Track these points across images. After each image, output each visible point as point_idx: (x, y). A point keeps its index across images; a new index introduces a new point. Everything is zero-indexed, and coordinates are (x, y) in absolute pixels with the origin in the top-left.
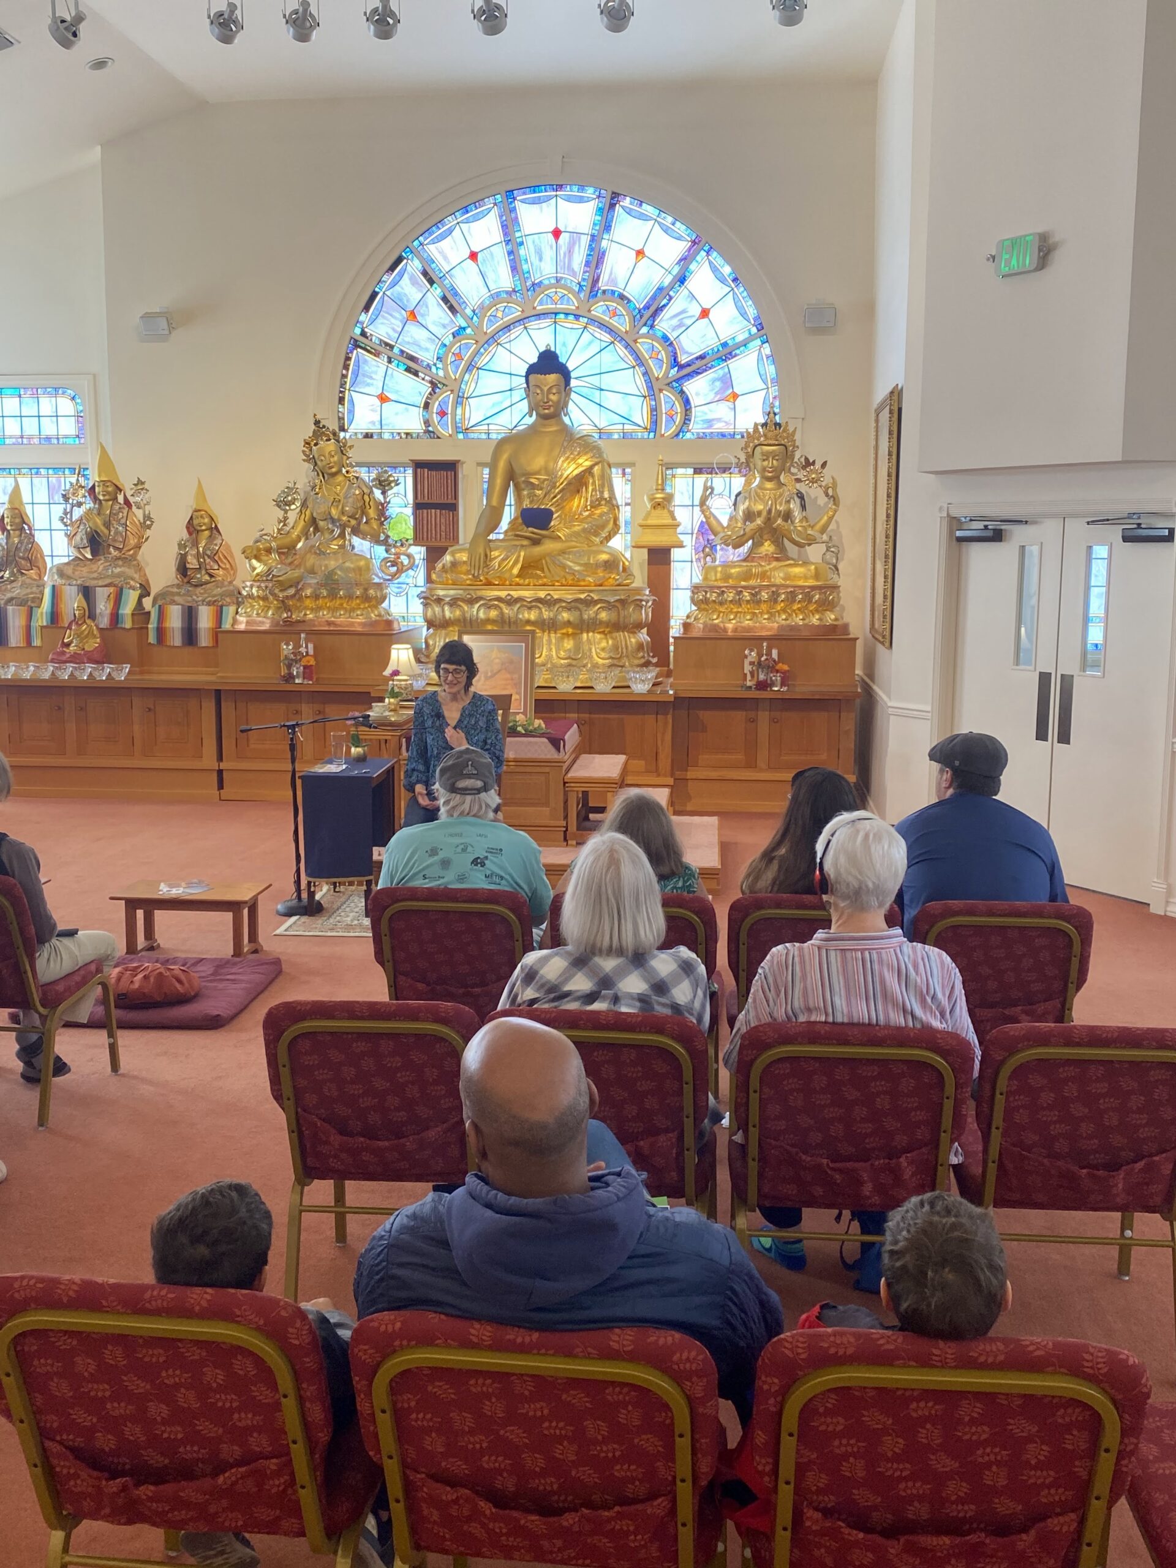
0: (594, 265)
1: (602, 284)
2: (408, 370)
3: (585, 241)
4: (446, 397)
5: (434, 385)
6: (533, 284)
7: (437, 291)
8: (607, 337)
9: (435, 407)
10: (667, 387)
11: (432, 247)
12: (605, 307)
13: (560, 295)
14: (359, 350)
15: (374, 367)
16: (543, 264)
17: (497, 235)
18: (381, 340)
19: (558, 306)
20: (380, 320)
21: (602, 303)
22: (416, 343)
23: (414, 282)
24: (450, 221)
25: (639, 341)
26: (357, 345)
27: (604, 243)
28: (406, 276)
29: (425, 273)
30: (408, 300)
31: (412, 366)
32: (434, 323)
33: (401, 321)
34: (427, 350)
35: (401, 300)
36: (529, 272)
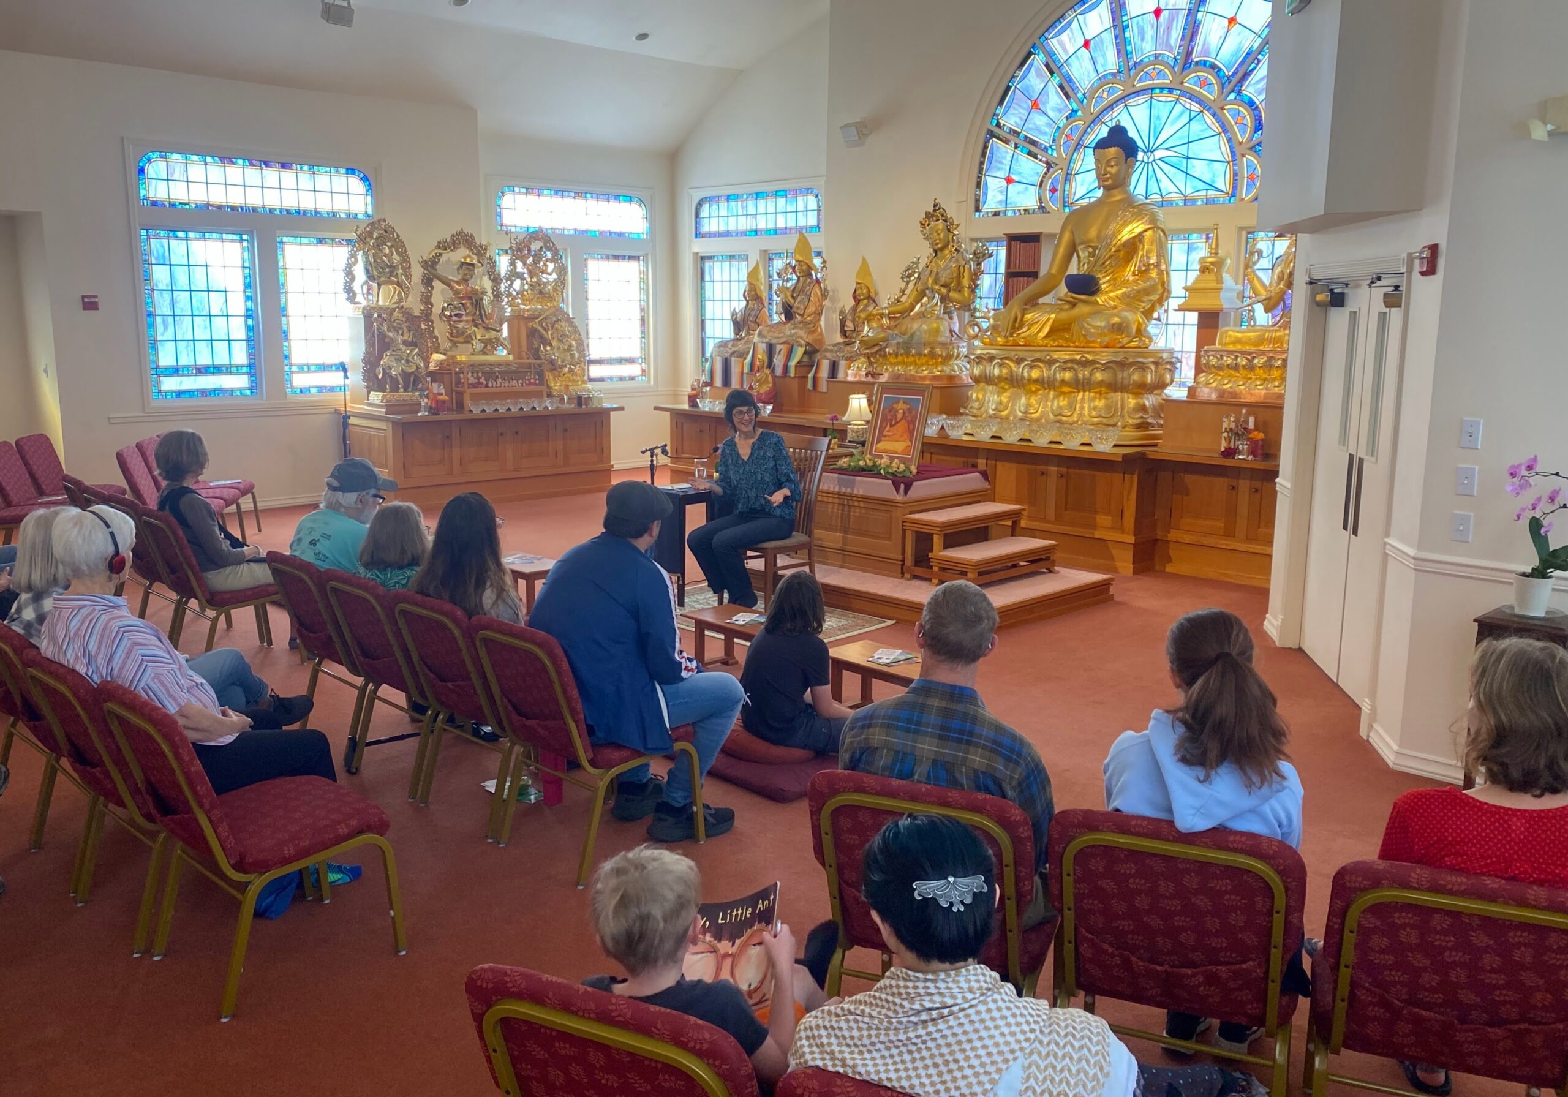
0: (1188, 38)
1: (1196, 58)
2: (1030, 153)
3: (1183, 15)
4: (1058, 174)
5: (1049, 165)
6: (1135, 63)
7: (1056, 80)
8: (1196, 107)
9: (1048, 185)
10: (1249, 151)
11: (1054, 41)
12: (1196, 78)
13: (1157, 71)
14: (994, 139)
15: (1003, 151)
16: (1144, 44)
17: (1107, 22)
18: (1010, 129)
19: (1155, 82)
20: (1011, 111)
21: (1194, 74)
22: (1037, 129)
23: (1039, 74)
24: (1070, 15)
25: (1226, 107)
26: (992, 135)
27: (1200, 15)
28: (1033, 70)
29: (1047, 66)
30: (1033, 91)
31: (1033, 148)
32: (1053, 109)
33: (1027, 110)
34: (1045, 134)
35: (1027, 91)
36: (1132, 53)
